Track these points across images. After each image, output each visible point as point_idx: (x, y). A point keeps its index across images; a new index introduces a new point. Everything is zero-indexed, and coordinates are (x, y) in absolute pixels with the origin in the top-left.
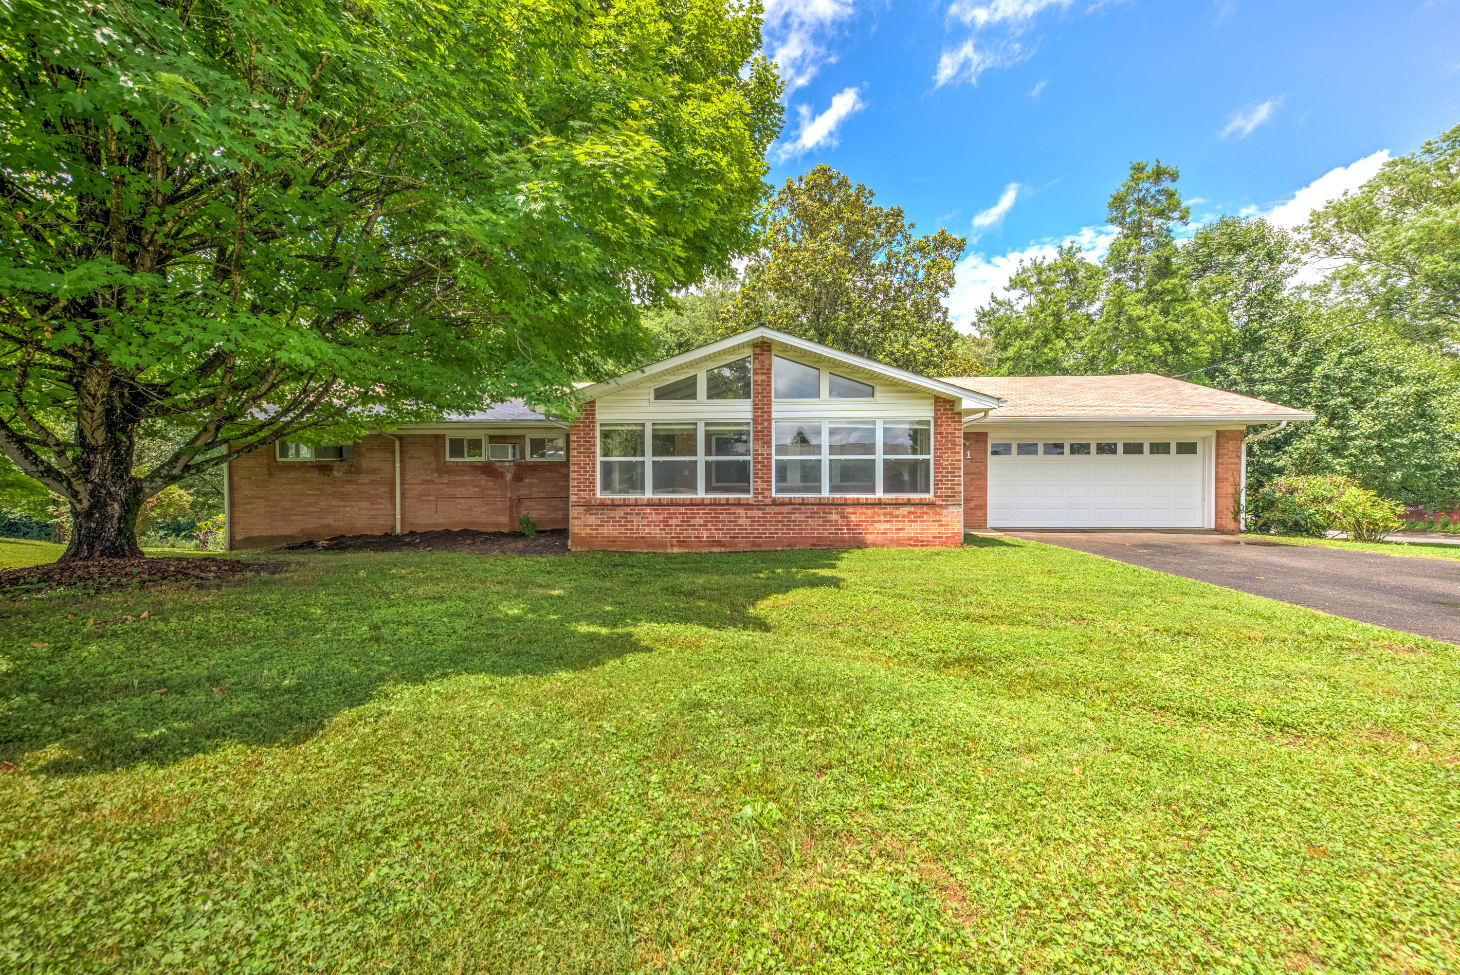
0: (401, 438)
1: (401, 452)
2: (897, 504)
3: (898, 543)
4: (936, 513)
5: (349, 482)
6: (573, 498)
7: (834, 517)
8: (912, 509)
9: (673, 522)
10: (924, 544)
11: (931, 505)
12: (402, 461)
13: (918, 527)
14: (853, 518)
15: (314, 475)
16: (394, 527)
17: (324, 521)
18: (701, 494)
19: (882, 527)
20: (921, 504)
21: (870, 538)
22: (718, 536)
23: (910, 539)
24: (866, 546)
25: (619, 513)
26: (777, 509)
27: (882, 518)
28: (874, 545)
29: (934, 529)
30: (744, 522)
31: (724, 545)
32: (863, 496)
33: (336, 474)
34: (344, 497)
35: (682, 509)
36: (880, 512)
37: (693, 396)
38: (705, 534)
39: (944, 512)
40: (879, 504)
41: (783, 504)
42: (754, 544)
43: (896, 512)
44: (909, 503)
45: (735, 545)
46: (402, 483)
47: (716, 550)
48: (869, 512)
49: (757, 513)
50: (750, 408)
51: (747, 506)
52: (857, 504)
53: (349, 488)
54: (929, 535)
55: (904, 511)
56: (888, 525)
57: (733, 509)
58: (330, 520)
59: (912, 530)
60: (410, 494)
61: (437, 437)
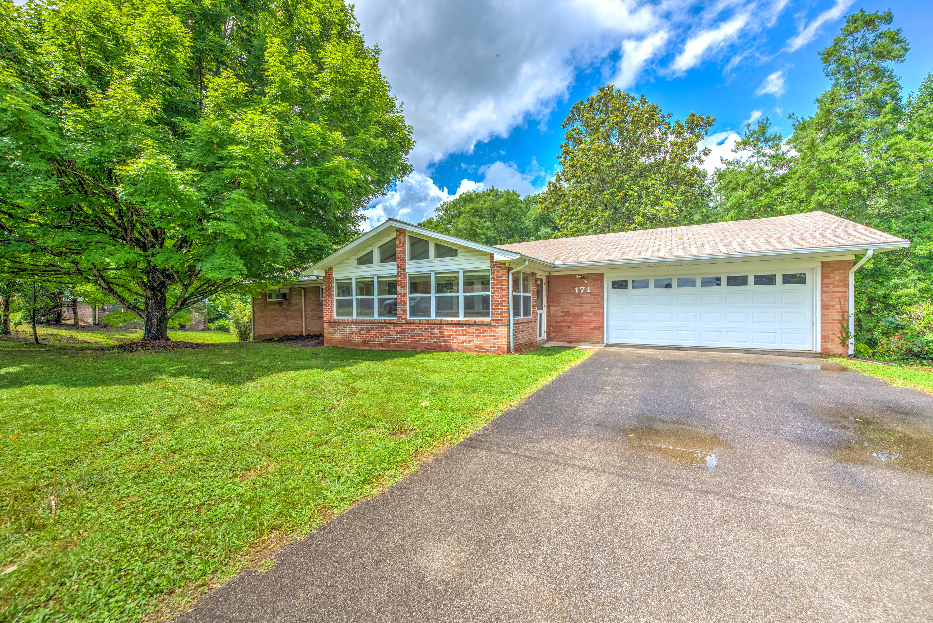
0: (304, 289)
1: (305, 296)
2: (470, 325)
3: (470, 349)
4: (491, 331)
5: (288, 310)
6: (325, 319)
7: (437, 332)
8: (478, 328)
9: (363, 332)
10: (485, 351)
11: (488, 325)
12: (305, 300)
13: (481, 339)
14: (446, 333)
15: (277, 307)
16: (302, 332)
17: (281, 328)
18: (376, 317)
19: (462, 338)
20: (482, 324)
21: (455, 346)
22: (382, 340)
23: (477, 347)
24: (453, 350)
25: (341, 327)
26: (408, 326)
27: (461, 333)
28: (457, 350)
29: (490, 341)
30: (393, 333)
31: (384, 346)
32: (450, 319)
33: (284, 306)
34: (287, 317)
35: (366, 325)
36: (460, 330)
37: (371, 262)
38: (377, 340)
39: (497, 330)
40: (459, 324)
41: (410, 323)
42: (398, 346)
43: (469, 330)
44: (475, 324)
45: (389, 346)
46: (305, 311)
47: (381, 349)
48: (454, 329)
49: (399, 328)
50: (395, 267)
51: (395, 324)
52: (447, 324)
53: (288, 313)
54: (487, 346)
55: (473, 329)
56: (464, 338)
57: (388, 326)
58: (282, 328)
59: (478, 341)
60: (308, 316)
61: (317, 287)
